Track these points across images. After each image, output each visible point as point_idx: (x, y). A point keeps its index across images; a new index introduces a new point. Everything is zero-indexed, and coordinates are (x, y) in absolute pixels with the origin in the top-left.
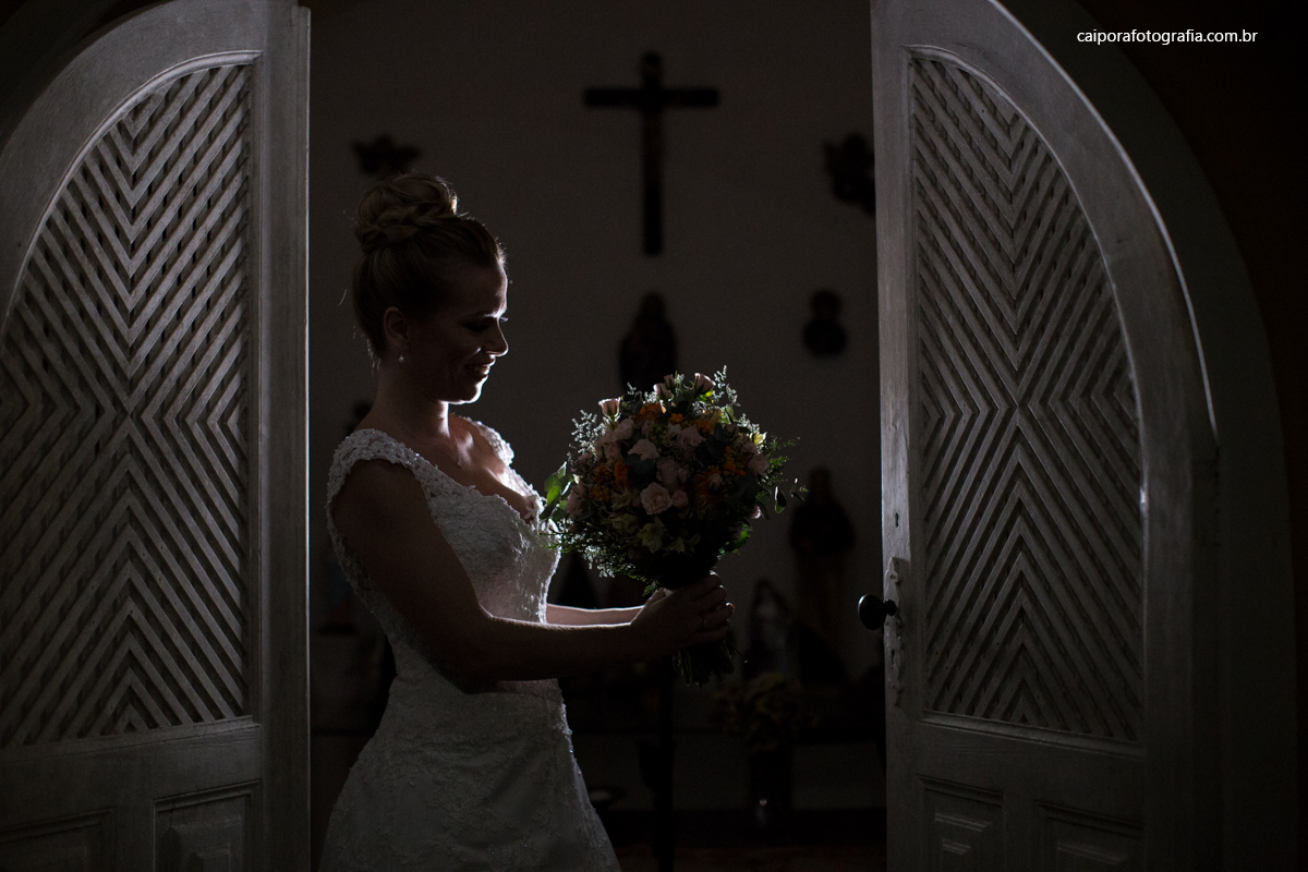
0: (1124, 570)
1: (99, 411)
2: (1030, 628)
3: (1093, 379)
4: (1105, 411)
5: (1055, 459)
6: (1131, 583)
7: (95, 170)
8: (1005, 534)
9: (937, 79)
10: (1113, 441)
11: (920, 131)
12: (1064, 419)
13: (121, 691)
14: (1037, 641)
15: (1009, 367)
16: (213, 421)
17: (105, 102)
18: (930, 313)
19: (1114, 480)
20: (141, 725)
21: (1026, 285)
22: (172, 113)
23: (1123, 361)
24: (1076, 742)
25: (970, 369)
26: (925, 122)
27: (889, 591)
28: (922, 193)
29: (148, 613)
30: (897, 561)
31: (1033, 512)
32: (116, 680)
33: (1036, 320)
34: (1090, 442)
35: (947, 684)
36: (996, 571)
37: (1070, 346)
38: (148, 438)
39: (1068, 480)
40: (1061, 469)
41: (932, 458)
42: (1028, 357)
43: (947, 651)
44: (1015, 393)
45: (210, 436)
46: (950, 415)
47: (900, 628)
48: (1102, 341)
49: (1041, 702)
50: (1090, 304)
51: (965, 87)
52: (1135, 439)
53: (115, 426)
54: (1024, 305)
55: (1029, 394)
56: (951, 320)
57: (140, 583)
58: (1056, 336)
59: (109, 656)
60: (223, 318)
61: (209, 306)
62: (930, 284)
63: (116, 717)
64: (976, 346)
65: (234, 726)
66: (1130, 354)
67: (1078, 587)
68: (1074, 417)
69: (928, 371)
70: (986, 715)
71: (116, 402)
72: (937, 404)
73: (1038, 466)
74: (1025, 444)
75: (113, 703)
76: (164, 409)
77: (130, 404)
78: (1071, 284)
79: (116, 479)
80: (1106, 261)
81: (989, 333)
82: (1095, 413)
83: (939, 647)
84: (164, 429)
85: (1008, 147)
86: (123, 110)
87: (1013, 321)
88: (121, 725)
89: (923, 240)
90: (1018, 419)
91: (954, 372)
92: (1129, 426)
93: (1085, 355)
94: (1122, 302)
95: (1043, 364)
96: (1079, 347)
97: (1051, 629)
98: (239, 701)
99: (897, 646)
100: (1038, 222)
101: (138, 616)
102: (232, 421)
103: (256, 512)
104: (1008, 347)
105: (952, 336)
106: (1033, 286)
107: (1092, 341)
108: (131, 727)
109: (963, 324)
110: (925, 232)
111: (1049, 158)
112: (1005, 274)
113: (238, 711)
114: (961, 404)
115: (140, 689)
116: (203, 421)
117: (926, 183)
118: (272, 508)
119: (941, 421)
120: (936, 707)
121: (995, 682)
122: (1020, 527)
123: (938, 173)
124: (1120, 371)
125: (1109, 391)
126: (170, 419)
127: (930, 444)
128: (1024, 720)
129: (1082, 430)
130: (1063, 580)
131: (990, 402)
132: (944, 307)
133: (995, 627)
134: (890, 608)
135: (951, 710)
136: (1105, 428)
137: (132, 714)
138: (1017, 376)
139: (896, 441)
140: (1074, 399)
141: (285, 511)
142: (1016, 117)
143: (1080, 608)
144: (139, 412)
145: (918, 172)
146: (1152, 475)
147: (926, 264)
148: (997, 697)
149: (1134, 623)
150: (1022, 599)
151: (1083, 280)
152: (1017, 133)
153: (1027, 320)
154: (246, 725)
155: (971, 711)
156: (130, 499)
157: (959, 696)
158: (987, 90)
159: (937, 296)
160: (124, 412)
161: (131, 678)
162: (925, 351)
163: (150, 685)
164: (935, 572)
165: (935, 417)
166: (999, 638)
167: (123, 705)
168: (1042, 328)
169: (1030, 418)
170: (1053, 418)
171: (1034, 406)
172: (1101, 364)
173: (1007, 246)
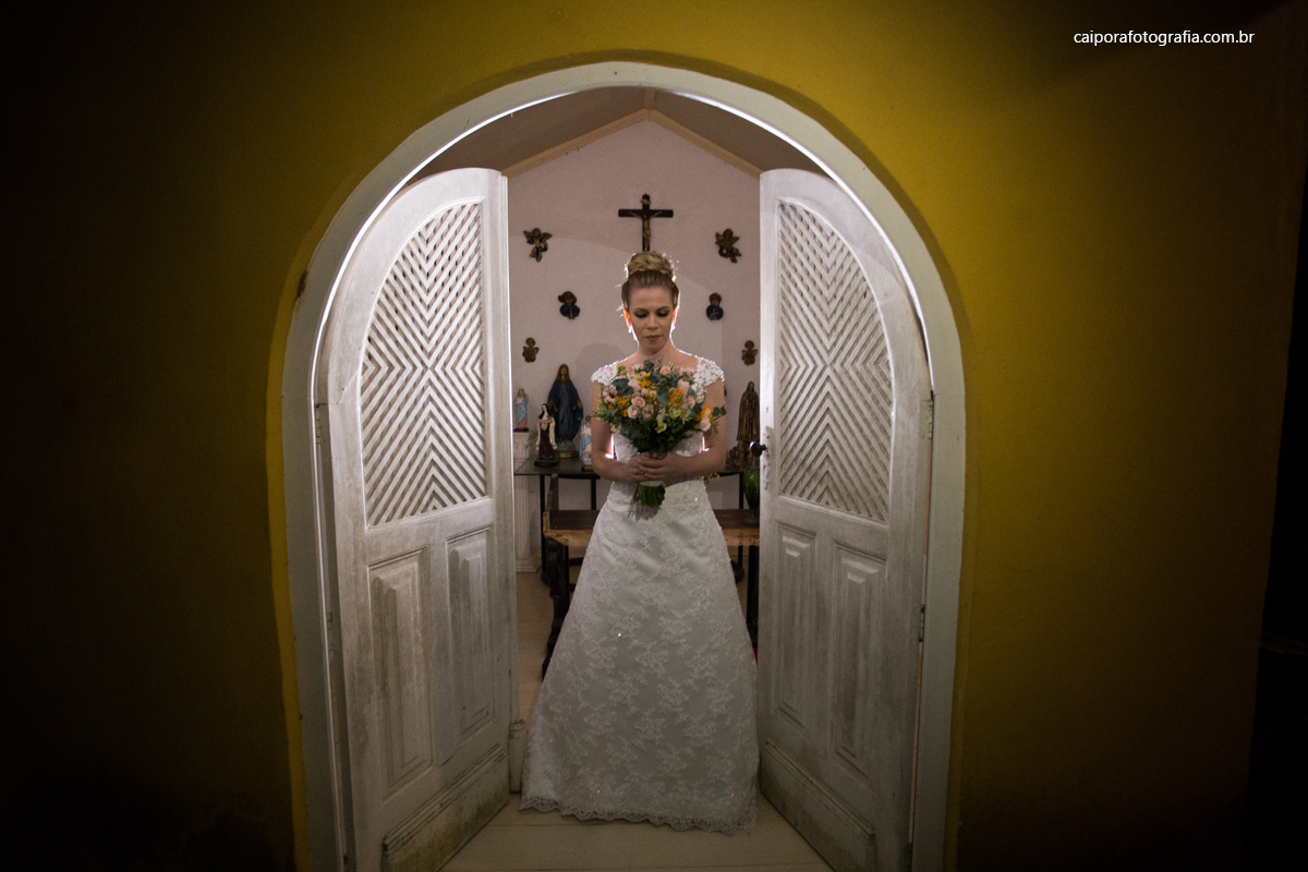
0: (881, 445)
1: (415, 368)
2: (831, 463)
3: (868, 357)
4: (875, 373)
5: (847, 390)
6: (884, 450)
7: (408, 255)
8: (820, 421)
9: (792, 214)
10: (878, 386)
11: (783, 237)
12: (852, 373)
13: (429, 493)
14: (835, 470)
15: (825, 348)
16: (468, 369)
17: (412, 223)
18: (786, 320)
19: (877, 402)
20: (439, 506)
21: (835, 312)
22: (444, 227)
23: (885, 350)
24: (854, 517)
25: (805, 347)
26: (786, 233)
27: (763, 440)
28: (784, 266)
29: (441, 457)
30: (767, 428)
31: (835, 414)
32: (427, 488)
33: (839, 328)
34: (866, 386)
35: (790, 481)
36: (815, 437)
37: (857, 341)
38: (438, 378)
39: (854, 401)
40: (850, 395)
41: (785, 383)
42: (835, 344)
43: (790, 468)
44: (828, 360)
45: (467, 375)
46: (794, 367)
47: (768, 456)
48: (873, 340)
49: (836, 497)
50: (867, 323)
51: (806, 218)
52: (890, 386)
53: (423, 373)
54: (834, 320)
55: (834, 361)
56: (796, 324)
57: (437, 444)
58: (849, 336)
59: (423, 478)
60: (471, 321)
61: (465, 316)
62: (786, 307)
63: (427, 504)
64: (808, 336)
65: (481, 502)
66: (889, 348)
67: (856, 449)
68: (857, 373)
69: (785, 348)
70: (809, 498)
71: (422, 363)
72: (787, 360)
73: (838, 393)
74: (832, 383)
75: (426, 498)
76: (445, 364)
77: (429, 363)
78: (859, 312)
79: (424, 398)
80: (878, 304)
81: (815, 331)
82: (869, 372)
83: (786, 466)
84: (445, 373)
85: (828, 246)
86: (421, 227)
87: (828, 327)
88: (430, 507)
89: (783, 288)
90: (828, 372)
91: (796, 346)
92: (886, 379)
93: (864, 346)
94: (886, 323)
95: (842, 348)
96: (861, 342)
97: (842, 466)
98: (483, 489)
99: (766, 464)
100: (842, 283)
101: (437, 459)
102: (477, 368)
103: (488, 407)
104: (824, 339)
105: (796, 331)
106: (839, 313)
107: (868, 339)
108: (435, 508)
109: (802, 326)
110: (784, 283)
111: (849, 253)
112: (824, 306)
113: (483, 494)
114: (800, 362)
115: (439, 491)
116: (463, 369)
117: (786, 262)
118: (496, 405)
119: (790, 368)
120: (784, 492)
121: (813, 485)
122: (827, 419)
123: (792, 257)
124: (883, 354)
125: (876, 363)
126: (448, 369)
127: (784, 378)
128: (827, 503)
129: (861, 379)
130: (849, 445)
131: (814, 362)
132: (793, 318)
133: (814, 461)
134: (764, 448)
135: (791, 494)
136: (874, 379)
137: (435, 502)
138: (828, 352)
139: (768, 375)
140: (858, 365)
141: (500, 405)
142: (833, 234)
143: (857, 459)
144: (434, 366)
145: (781, 256)
146: (898, 404)
147: (784, 298)
148: (814, 491)
149: (885, 468)
150: (827, 451)
151: (864, 311)
152: (833, 240)
153: (835, 327)
154: (486, 500)
155: (801, 495)
156: (430, 406)
157: (795, 488)
158: (817, 220)
159: (790, 313)
160: (426, 367)
161: (434, 486)
162: (783, 337)
163: (443, 488)
164: (785, 434)
165: (787, 367)
166: (815, 467)
167: (431, 499)
168: (842, 332)
169: (835, 371)
170: (847, 372)
171: (837, 366)
172: (873, 350)
173: (826, 292)
